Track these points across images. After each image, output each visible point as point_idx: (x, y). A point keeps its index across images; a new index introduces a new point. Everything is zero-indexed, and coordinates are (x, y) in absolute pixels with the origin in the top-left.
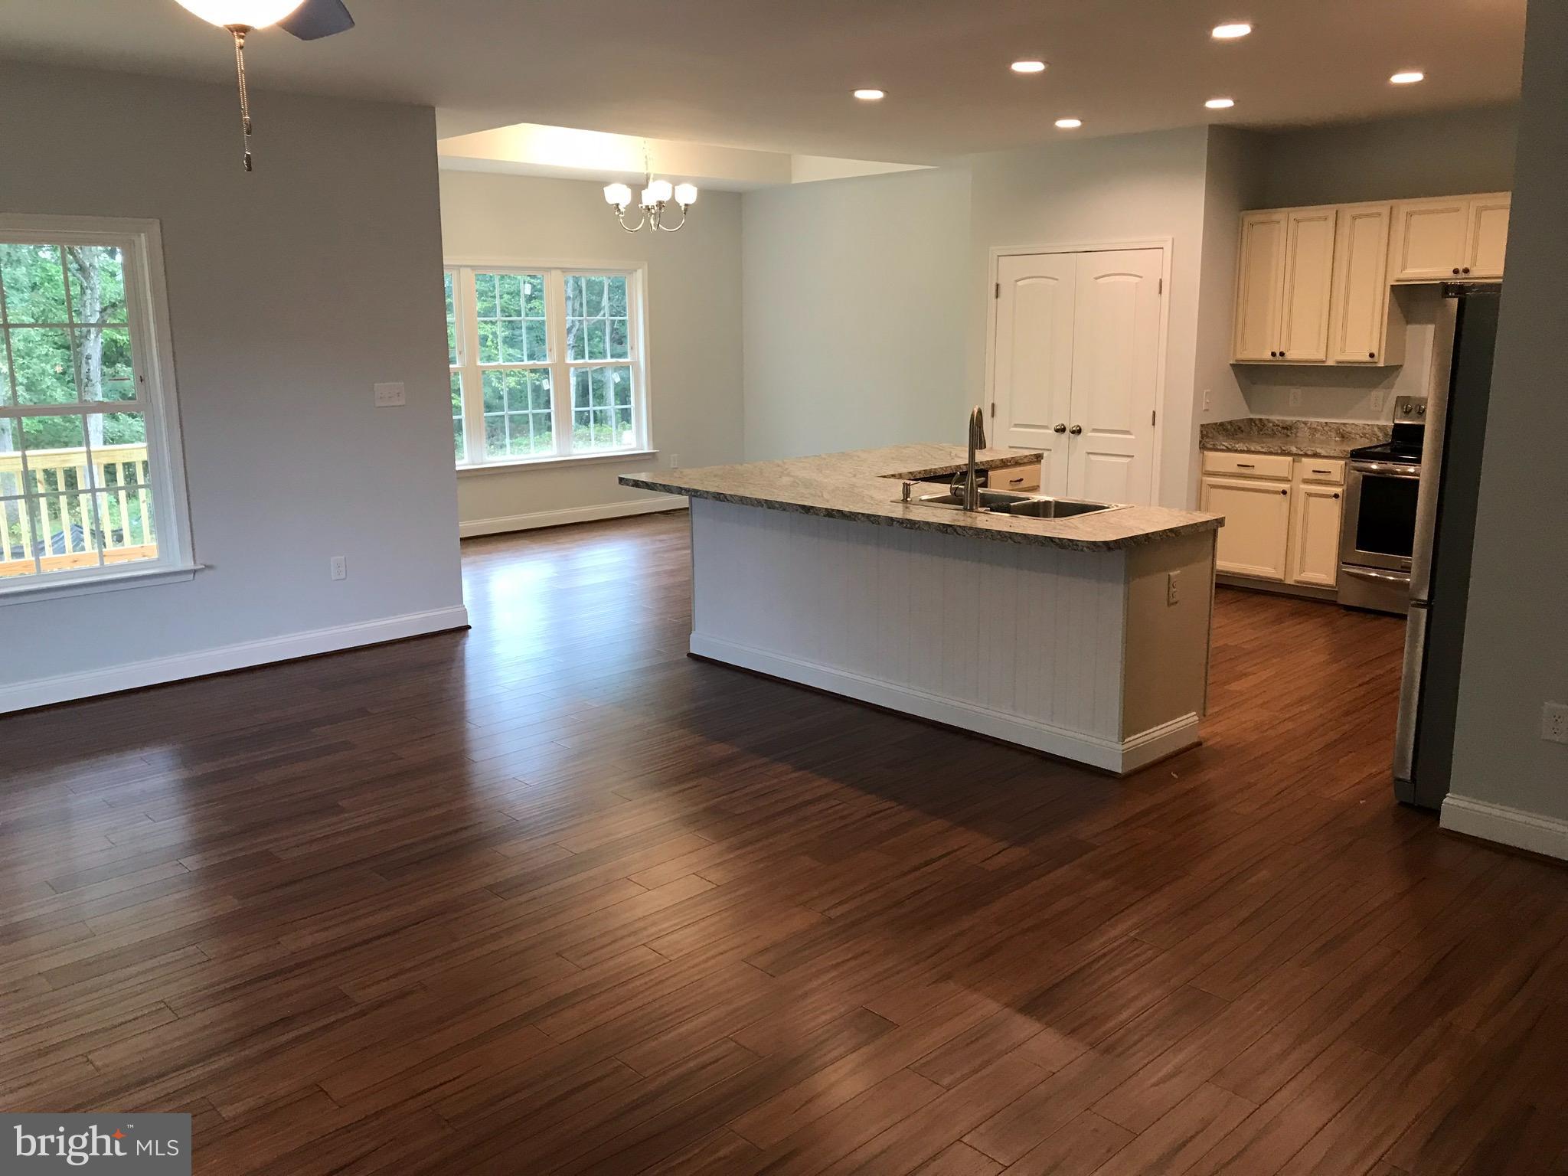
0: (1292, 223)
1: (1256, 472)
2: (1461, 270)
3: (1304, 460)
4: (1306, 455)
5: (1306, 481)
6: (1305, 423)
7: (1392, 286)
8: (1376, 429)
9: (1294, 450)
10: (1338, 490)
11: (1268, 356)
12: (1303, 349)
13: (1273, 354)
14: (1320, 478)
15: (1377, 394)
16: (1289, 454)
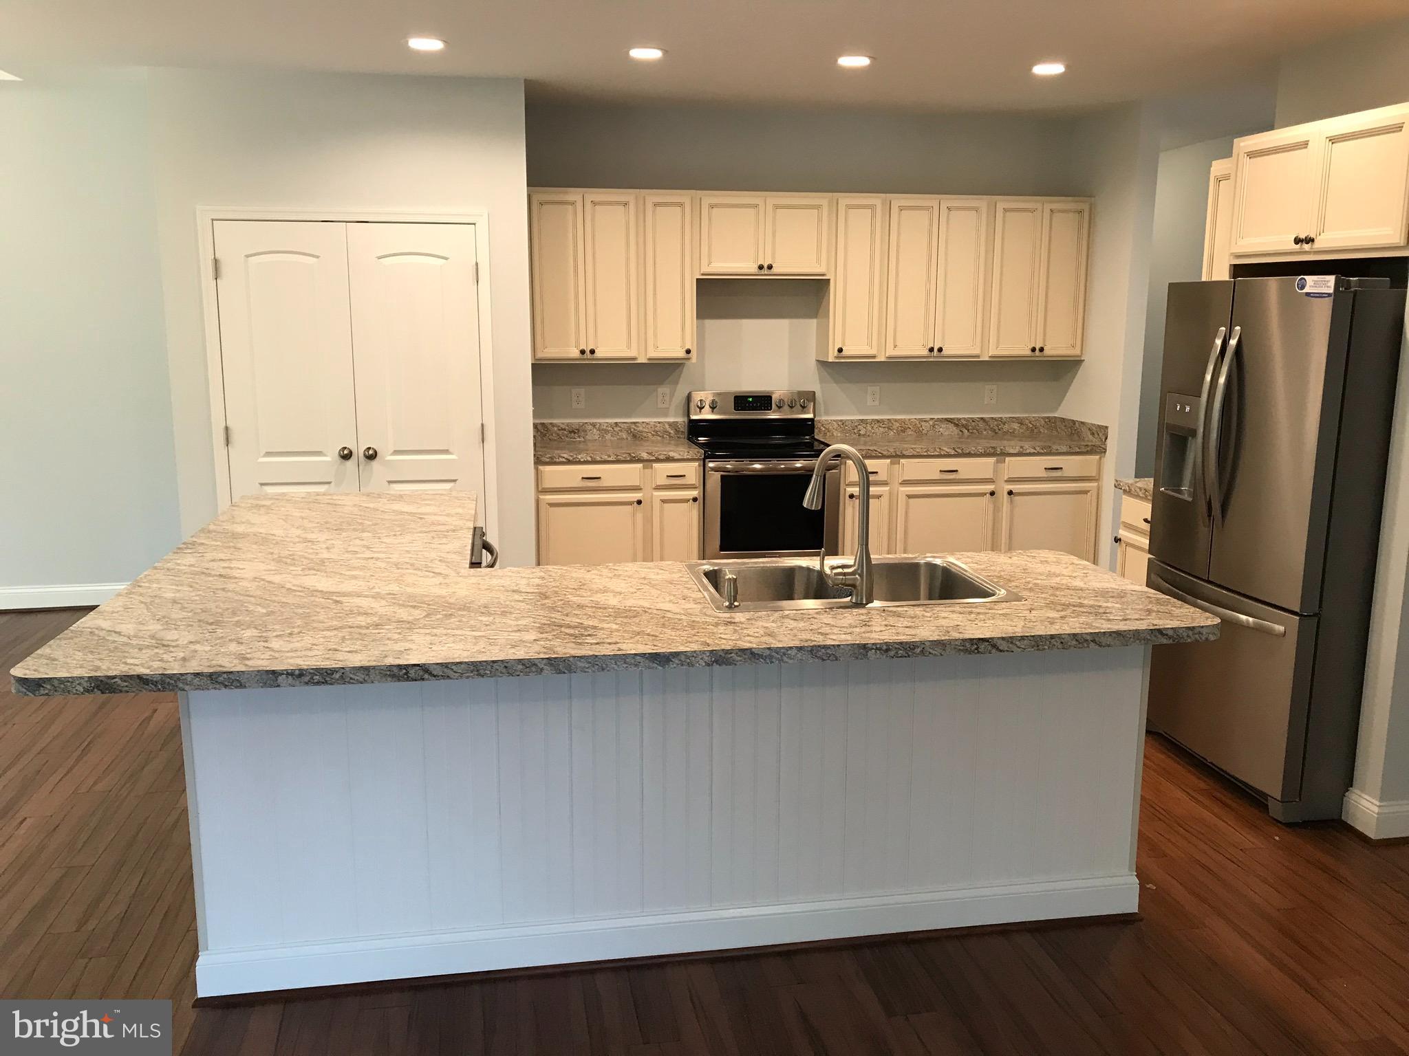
0: (588, 206)
1: (605, 483)
2: (766, 266)
3: (656, 465)
4: (658, 460)
5: (658, 488)
6: (594, 425)
7: (697, 279)
8: (667, 426)
9: (645, 456)
10: (695, 493)
11: (575, 353)
12: (612, 347)
13: (583, 352)
14: (676, 482)
15: (663, 390)
16: (639, 461)
